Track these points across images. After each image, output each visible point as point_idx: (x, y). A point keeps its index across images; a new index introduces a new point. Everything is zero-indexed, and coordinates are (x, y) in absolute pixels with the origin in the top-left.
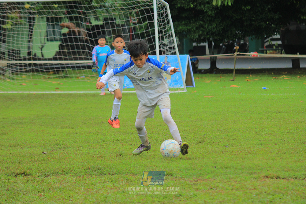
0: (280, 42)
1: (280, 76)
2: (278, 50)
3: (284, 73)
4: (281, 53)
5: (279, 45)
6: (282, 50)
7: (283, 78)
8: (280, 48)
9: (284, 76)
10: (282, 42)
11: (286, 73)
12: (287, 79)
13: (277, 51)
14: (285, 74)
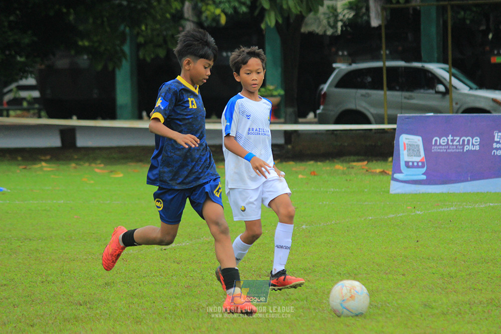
0: (36, 94)
1: (35, 164)
2: (34, 109)
3: (43, 158)
4: (40, 117)
5: (35, 100)
6: (40, 110)
7: (41, 168)
8: (37, 106)
9: (44, 164)
10: (41, 93)
11: (48, 157)
12: (48, 169)
13: (32, 112)
14: (45, 161)
